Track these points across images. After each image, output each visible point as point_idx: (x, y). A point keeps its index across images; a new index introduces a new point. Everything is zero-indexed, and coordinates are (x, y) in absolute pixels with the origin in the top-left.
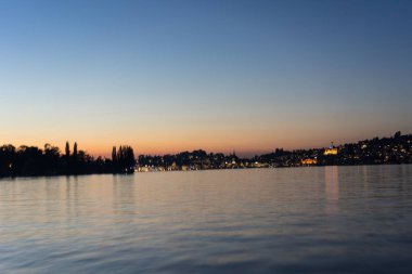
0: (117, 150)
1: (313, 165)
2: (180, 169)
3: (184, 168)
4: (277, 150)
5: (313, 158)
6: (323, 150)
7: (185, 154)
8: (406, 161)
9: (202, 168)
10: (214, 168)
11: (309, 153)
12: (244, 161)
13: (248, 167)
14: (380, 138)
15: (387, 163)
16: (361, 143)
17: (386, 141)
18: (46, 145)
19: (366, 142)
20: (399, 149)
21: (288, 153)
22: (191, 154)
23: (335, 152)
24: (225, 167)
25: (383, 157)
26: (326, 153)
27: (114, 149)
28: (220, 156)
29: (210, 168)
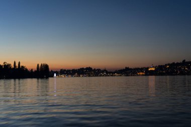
0: (40, 66)
1: (143, 75)
2: (80, 76)
3: (81, 76)
4: (126, 68)
5: (143, 72)
6: (148, 68)
7: (82, 69)
8: (188, 74)
9: (89, 76)
10: (95, 76)
11: (141, 70)
12: (110, 73)
13: (112, 76)
14: (176, 63)
15: (178, 75)
16: (166, 65)
17: (178, 64)
18: (4, 63)
19: (169, 64)
20: (185, 68)
21: (131, 69)
22: (85, 69)
23: (153, 69)
24: (101, 76)
25: (177, 72)
26: (149, 69)
27: (38, 65)
28: (99, 70)
29: (94, 76)
